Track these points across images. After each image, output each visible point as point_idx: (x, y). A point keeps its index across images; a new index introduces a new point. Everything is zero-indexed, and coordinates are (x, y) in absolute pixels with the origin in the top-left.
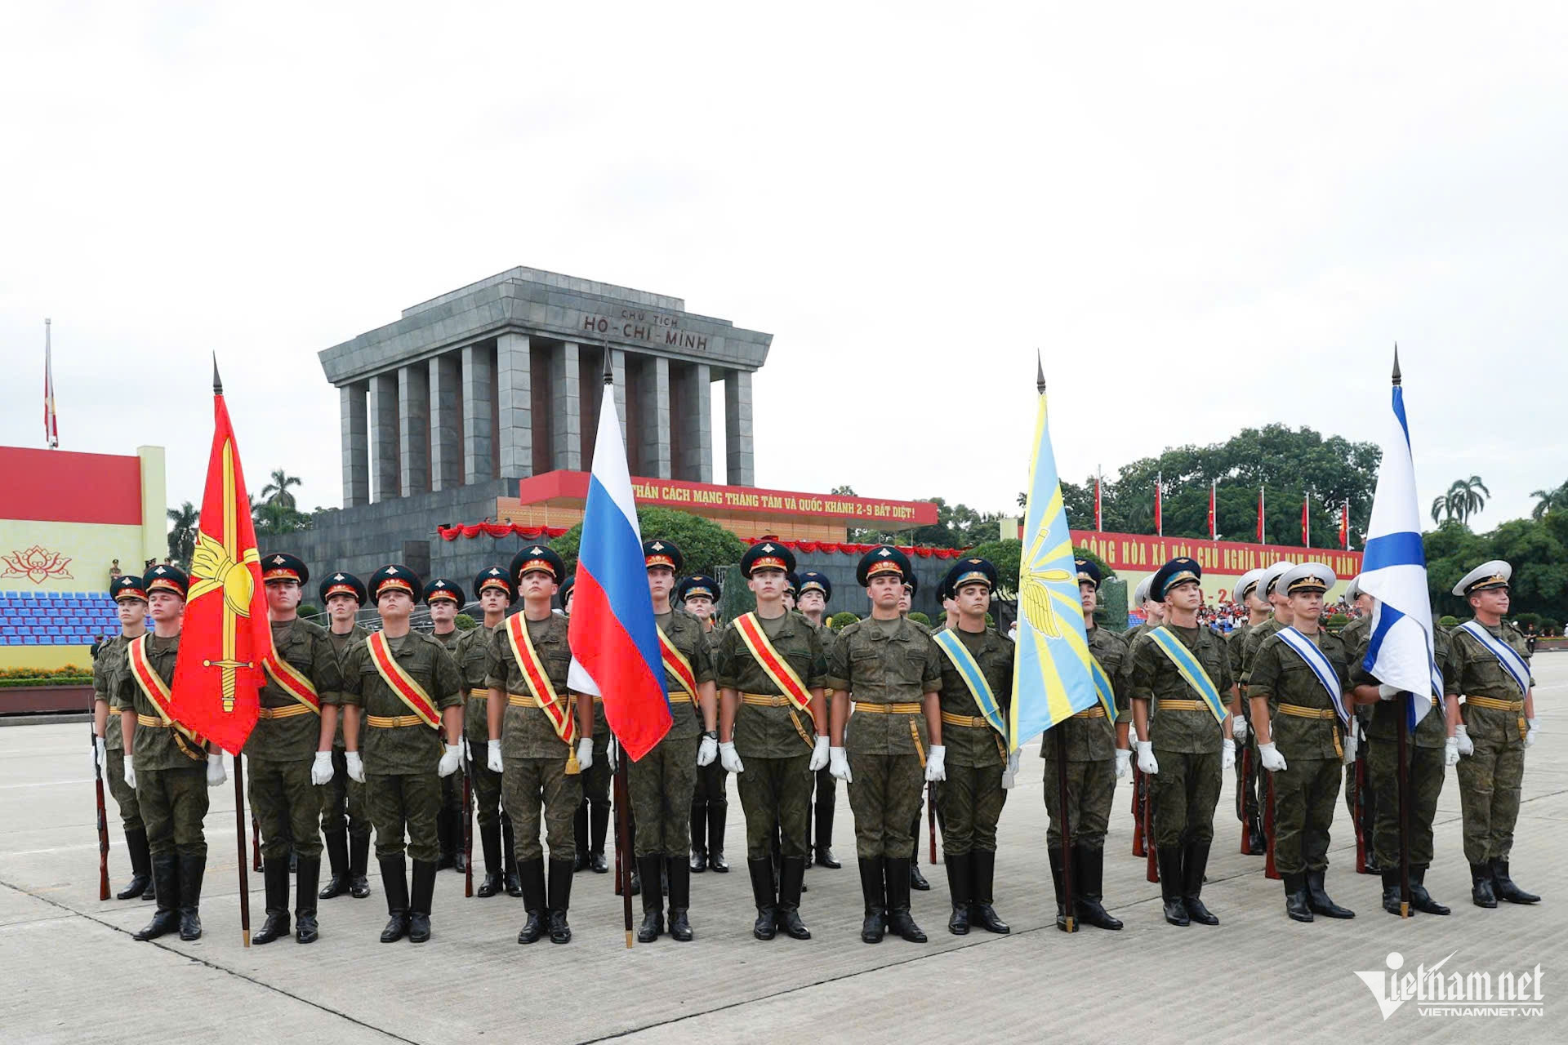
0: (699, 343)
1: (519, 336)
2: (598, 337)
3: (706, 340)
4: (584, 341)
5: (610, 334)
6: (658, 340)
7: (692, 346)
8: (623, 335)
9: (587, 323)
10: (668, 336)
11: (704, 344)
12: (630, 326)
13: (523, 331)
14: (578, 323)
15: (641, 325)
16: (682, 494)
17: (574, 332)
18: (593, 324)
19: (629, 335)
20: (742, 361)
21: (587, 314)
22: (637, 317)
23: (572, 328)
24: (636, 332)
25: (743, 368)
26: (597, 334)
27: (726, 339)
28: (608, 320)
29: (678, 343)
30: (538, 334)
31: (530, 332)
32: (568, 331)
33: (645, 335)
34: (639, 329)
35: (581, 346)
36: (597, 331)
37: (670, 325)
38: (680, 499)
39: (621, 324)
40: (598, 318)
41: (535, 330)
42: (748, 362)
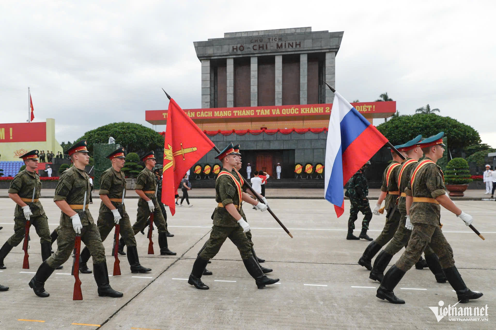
0: (296, 45)
1: (205, 61)
2: (240, 53)
3: (300, 42)
4: (235, 56)
5: (246, 51)
6: (272, 48)
7: (292, 47)
8: (252, 50)
9: (233, 49)
10: (278, 45)
11: (300, 45)
12: (255, 45)
13: (205, 58)
14: (229, 50)
15: (261, 44)
16: (208, 114)
17: (228, 54)
18: (236, 49)
19: (256, 49)
20: (325, 48)
21: (233, 45)
22: (259, 41)
23: (227, 52)
24: (260, 47)
25: (328, 51)
26: (239, 52)
27: (313, 39)
28: (244, 45)
29: (284, 47)
30: (212, 58)
31: (209, 58)
32: (225, 54)
33: (265, 48)
34: (261, 46)
35: (234, 59)
36: (239, 51)
37: (278, 40)
38: (207, 116)
39: (251, 46)
40: (239, 46)
41: (211, 57)
42: (329, 47)
